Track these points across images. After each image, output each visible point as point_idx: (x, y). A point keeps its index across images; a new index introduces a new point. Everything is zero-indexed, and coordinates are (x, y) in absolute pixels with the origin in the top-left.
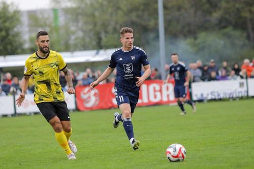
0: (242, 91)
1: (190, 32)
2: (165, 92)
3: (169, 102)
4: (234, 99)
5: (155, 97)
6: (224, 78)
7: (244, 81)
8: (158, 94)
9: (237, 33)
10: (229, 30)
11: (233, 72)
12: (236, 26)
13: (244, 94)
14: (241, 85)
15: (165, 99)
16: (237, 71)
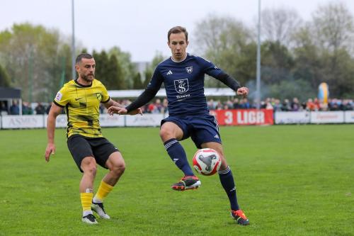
0: (306, 120)
1: (276, 81)
2: (258, 118)
3: (260, 124)
4: (301, 124)
5: (252, 119)
6: (296, 110)
7: (308, 113)
8: (254, 118)
9: (306, 83)
10: (300, 81)
11: (302, 108)
12: (305, 78)
13: (307, 121)
14: (307, 115)
15: (258, 122)
16: (304, 107)
